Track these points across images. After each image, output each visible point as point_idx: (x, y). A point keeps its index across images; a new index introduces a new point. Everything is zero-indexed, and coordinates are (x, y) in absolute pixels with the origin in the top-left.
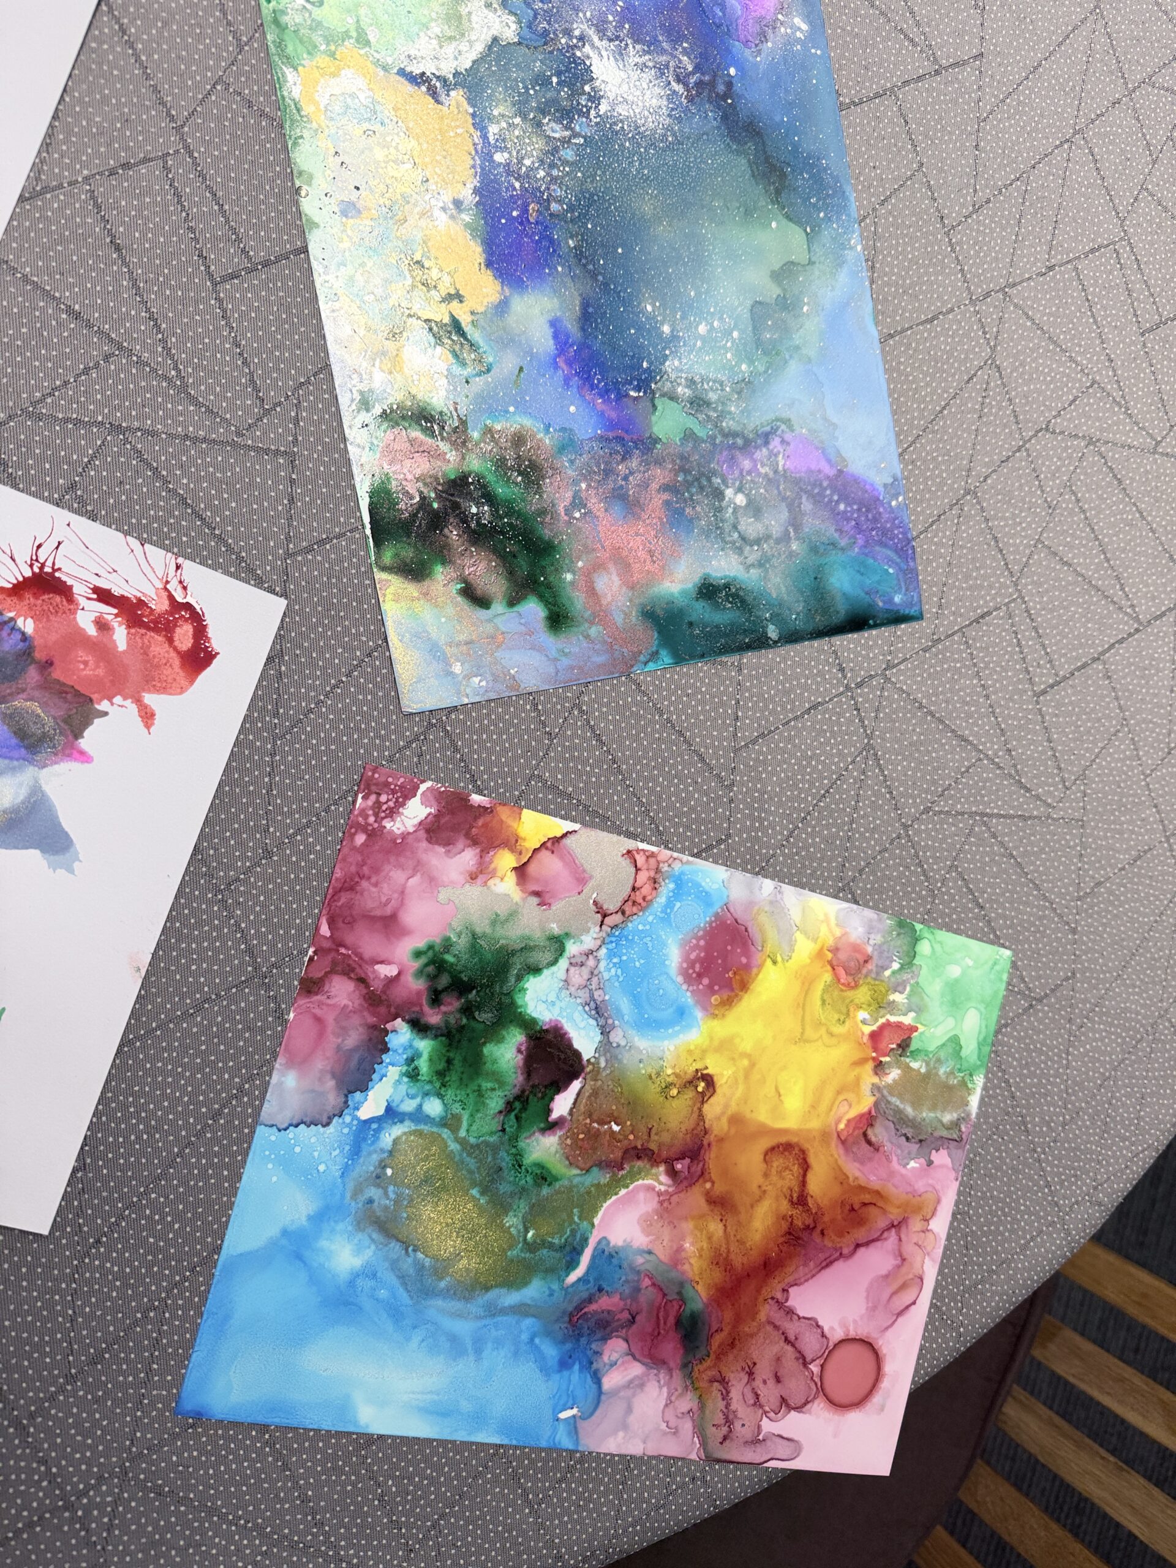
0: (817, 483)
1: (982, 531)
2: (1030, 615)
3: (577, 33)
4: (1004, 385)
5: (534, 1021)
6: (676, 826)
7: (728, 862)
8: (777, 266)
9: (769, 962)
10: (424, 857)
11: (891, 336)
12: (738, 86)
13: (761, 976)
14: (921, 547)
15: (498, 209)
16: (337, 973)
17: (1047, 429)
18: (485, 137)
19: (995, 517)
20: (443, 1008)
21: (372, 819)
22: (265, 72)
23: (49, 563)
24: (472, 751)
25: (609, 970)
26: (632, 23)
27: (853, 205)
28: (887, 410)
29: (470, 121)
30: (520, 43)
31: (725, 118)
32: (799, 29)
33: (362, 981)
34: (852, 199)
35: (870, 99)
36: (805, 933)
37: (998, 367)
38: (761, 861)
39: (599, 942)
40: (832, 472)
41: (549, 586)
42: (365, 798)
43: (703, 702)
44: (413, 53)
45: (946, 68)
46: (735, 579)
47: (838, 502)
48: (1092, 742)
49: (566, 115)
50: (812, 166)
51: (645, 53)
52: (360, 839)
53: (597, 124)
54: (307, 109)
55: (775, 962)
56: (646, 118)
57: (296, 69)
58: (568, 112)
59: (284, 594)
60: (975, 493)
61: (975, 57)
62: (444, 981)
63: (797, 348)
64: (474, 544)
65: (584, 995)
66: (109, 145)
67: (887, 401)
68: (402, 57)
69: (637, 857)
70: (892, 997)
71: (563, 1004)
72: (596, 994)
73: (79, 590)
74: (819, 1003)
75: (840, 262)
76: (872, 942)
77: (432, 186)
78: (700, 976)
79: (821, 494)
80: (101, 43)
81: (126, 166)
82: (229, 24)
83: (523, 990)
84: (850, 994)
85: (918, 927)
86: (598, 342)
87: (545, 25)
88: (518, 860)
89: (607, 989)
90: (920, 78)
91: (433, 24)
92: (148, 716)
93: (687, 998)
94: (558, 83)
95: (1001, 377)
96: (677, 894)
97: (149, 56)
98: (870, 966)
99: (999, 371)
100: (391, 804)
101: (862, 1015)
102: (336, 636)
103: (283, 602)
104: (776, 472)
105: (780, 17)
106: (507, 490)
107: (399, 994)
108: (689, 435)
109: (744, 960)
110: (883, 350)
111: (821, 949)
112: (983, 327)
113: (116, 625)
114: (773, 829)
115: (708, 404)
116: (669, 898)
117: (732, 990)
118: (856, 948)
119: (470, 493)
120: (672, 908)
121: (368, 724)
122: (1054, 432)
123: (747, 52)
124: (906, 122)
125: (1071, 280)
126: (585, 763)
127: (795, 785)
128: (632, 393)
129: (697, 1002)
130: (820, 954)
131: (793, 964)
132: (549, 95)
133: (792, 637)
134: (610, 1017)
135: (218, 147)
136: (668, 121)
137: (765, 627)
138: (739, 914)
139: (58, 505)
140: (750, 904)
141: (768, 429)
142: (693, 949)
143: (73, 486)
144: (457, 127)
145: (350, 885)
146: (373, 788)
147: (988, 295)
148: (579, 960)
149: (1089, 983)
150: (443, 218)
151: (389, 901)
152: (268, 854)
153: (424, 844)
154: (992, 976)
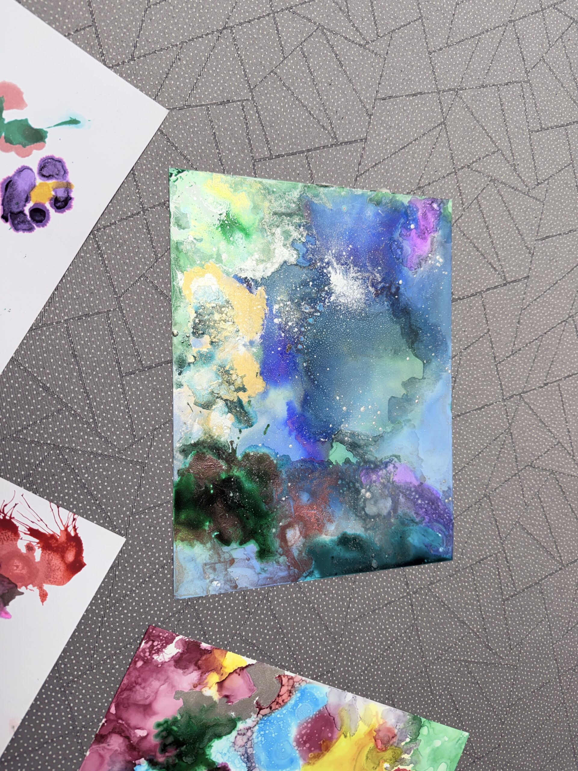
0: (408, 489)
1: (489, 517)
2: (507, 559)
3: (326, 260)
4: (513, 442)
5: (214, 763)
6: (307, 663)
7: (331, 683)
8: (406, 378)
9: (343, 736)
10: (171, 674)
11: (459, 416)
12: (402, 290)
13: (337, 744)
14: (457, 523)
15: (271, 346)
16: (115, 733)
17: (531, 466)
18: (271, 311)
19: (497, 510)
20: (167, 754)
21: (147, 654)
22: (167, 273)
23: (9, 515)
24: (206, 619)
25: (258, 738)
26: (355, 256)
27: (450, 349)
28: (451, 453)
29: (265, 302)
30: (296, 265)
31: (392, 305)
32: (439, 261)
33: (127, 738)
34: (450, 347)
35: (468, 297)
36: (364, 722)
37: (511, 433)
38: (348, 683)
39: (255, 723)
40: (417, 483)
41: (263, 535)
42: (146, 643)
43: (332, 598)
44: (242, 267)
45: (509, 283)
46: (359, 536)
47: (418, 499)
48: (528, 626)
49: (313, 301)
50: (433, 330)
51: (359, 271)
52: (140, 664)
53: (328, 306)
54: (185, 292)
55: (346, 737)
56: (353, 304)
57: (182, 272)
58: (315, 299)
59: (125, 535)
60: (489, 497)
61: (525, 278)
62: (170, 739)
63: (410, 420)
64: (228, 512)
65: (242, 750)
66: (80, 304)
67: (450, 448)
68: (237, 269)
69: (284, 679)
70: (403, 756)
71: (230, 755)
72: (249, 751)
73: (22, 529)
74: (365, 758)
75: (438, 378)
76: (398, 727)
77: (240, 333)
78: (305, 742)
79: (410, 495)
80: (86, 254)
81: (87, 315)
82: (153, 247)
83: (211, 746)
84: (382, 754)
85: (423, 720)
86: (308, 415)
87: (311, 256)
88: (220, 678)
89: (255, 748)
90: (496, 287)
91: (255, 253)
92: (44, 596)
93: (296, 753)
94: (312, 285)
95: (512, 439)
96: (301, 700)
97: (109, 261)
98: (395, 740)
99: (512, 436)
100: (159, 647)
101: (386, 765)
102: (148, 557)
103: (123, 540)
104: (389, 482)
105: (430, 255)
106: (250, 485)
107: (145, 745)
108: (347, 461)
109: (330, 735)
110: (453, 423)
111: (371, 730)
112: (507, 413)
113: (36, 548)
114: (358, 667)
115: (359, 446)
116: (296, 701)
117: (321, 750)
118: (389, 730)
119: (231, 486)
120: (297, 707)
121: (155, 603)
122: (534, 467)
123: (410, 272)
124: (485, 309)
125: (555, 391)
126: (265, 628)
127: (373, 643)
128: (322, 440)
129: (301, 756)
130: (370, 733)
131: (355, 738)
132: (307, 291)
133: (384, 567)
134: (254, 762)
135: (137, 309)
136: (364, 305)
137: (370, 562)
138: (332, 711)
139: (19, 485)
140: (339, 706)
141: (388, 460)
142: (304, 728)
143: (28, 475)
144: (259, 305)
145: (130, 688)
146: (152, 638)
147: (512, 397)
148: (242, 732)
149: (507, 751)
150: (242, 349)
151: (149, 697)
152: (91, 668)
153: (173, 668)
154: (457, 746)
